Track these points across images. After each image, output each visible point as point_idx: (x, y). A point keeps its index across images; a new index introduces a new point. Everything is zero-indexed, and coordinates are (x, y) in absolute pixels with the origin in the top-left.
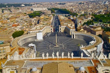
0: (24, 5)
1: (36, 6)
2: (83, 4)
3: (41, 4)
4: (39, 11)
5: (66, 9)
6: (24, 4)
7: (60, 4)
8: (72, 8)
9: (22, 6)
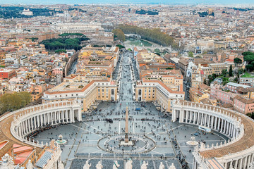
0: (31, 13)
1: (69, 16)
2: (213, 14)
3: (83, 11)
4: (77, 34)
5: (159, 30)
6: (31, 10)
7: (142, 12)
8: (176, 26)
9: (23, 13)
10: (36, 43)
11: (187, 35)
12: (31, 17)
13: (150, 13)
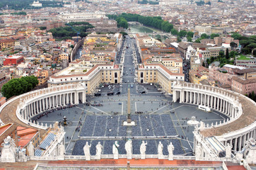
0: (40, 5)
1: (75, 7)
2: (209, 3)
4: (83, 23)
5: (160, 18)
6: (40, 2)
8: (176, 13)
9: (33, 5)
10: (44, 31)
11: (186, 22)
12: (40, 8)
13: (151, 3)
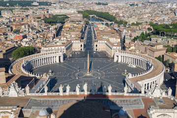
0: (38, 4)
1: (59, 6)
2: (137, 5)
3: (67, 3)
4: (63, 15)
5: (108, 13)
6: (38, 2)
7: (99, 4)
8: (117, 11)
9: (33, 4)
10: (40, 20)
11: (123, 16)
12: (37, 6)
13: (103, 4)
